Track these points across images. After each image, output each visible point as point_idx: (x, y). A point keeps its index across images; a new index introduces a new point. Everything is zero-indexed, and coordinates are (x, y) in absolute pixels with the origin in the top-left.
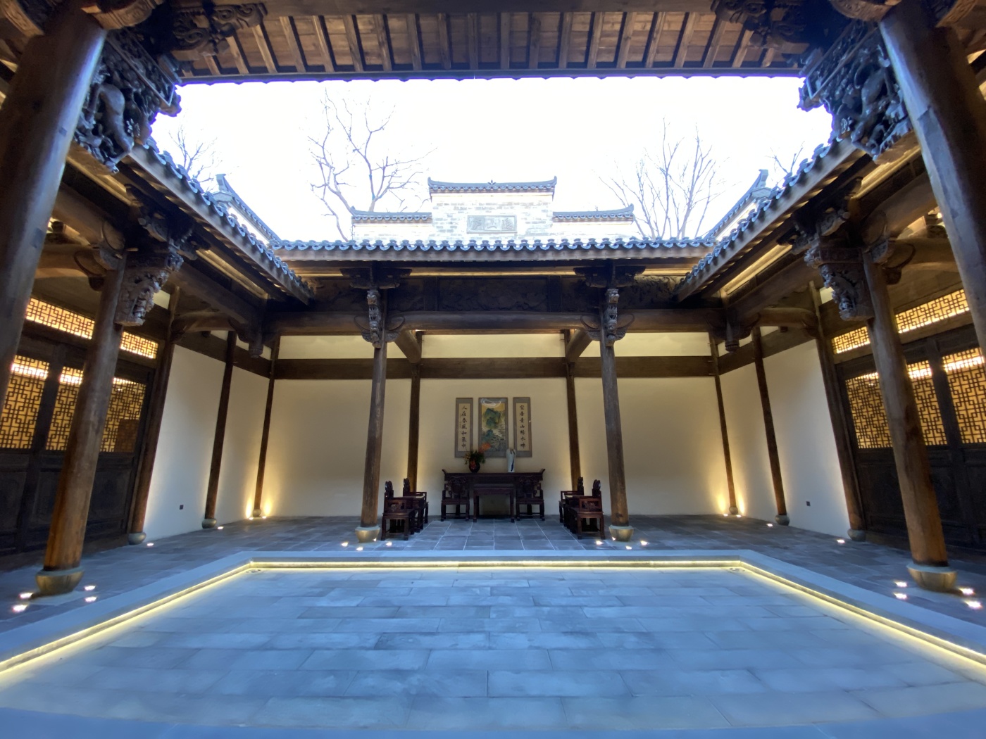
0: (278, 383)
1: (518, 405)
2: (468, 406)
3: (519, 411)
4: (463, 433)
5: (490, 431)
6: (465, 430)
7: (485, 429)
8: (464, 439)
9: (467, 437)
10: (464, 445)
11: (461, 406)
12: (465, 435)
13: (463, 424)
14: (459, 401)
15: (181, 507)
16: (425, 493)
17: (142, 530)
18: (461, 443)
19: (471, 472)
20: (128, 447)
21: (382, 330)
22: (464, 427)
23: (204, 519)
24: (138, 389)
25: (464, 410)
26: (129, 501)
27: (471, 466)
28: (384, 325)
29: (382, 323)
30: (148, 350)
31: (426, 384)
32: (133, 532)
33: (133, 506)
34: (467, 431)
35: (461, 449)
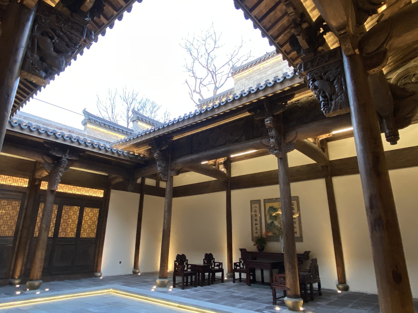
2: (257, 205)
4: (256, 224)
5: (272, 223)
7: (269, 221)
8: (256, 229)
9: (258, 226)
10: (257, 233)
11: (253, 205)
12: (257, 226)
13: (255, 218)
14: (252, 202)
15: (120, 262)
16: (222, 263)
17: (100, 272)
18: (255, 231)
19: (259, 252)
20: (93, 235)
21: (168, 171)
22: (256, 220)
23: (133, 269)
24: (96, 211)
25: (255, 208)
26: (94, 258)
27: (258, 247)
28: (169, 168)
29: (168, 166)
30: (99, 194)
31: (235, 193)
32: (96, 272)
33: (96, 261)
34: (258, 222)
35: (255, 235)
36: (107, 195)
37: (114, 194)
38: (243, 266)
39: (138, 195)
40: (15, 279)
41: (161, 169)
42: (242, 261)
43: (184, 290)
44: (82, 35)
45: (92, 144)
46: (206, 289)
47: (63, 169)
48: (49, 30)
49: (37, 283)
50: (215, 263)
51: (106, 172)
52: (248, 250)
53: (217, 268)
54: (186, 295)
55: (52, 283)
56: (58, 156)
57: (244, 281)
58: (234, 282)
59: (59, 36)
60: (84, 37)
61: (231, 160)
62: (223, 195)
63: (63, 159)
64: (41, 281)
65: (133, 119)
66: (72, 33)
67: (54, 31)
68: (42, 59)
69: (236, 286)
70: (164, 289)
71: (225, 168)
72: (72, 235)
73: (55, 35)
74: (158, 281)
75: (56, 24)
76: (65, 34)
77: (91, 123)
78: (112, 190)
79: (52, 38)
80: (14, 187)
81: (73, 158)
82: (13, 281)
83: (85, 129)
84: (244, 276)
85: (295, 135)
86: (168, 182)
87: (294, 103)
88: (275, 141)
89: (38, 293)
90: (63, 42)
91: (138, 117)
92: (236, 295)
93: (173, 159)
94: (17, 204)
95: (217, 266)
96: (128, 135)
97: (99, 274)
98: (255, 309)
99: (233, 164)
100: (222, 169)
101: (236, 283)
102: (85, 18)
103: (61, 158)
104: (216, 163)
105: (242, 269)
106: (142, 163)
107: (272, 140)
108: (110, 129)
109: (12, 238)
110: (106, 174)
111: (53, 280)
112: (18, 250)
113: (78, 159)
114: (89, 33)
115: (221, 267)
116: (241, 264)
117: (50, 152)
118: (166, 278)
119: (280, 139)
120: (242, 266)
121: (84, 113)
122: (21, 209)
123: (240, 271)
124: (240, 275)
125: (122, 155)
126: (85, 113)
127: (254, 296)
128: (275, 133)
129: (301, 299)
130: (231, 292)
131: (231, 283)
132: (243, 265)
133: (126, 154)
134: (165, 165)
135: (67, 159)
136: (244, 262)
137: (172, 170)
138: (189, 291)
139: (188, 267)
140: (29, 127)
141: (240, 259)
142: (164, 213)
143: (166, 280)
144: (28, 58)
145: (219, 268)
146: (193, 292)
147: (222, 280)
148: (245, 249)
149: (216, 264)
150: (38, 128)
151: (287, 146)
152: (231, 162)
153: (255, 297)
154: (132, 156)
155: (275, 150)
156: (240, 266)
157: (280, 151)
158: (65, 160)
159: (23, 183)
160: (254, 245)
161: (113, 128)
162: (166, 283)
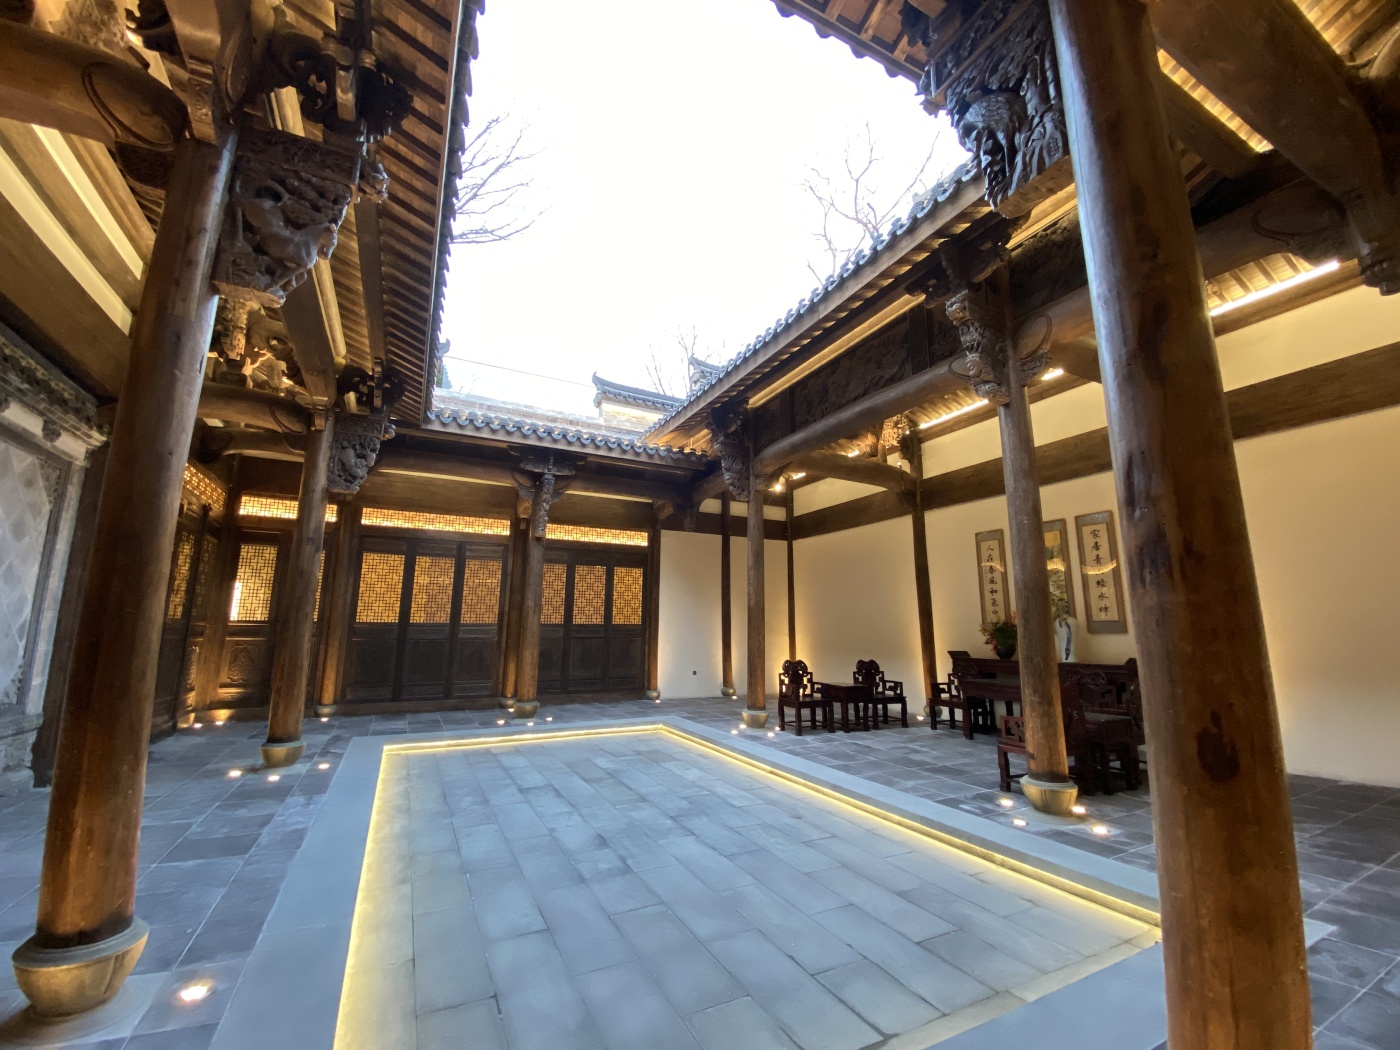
0: (798, 544)
1: (1086, 531)
2: (994, 544)
3: (1089, 542)
4: (992, 592)
6: (995, 587)
8: (994, 603)
9: (999, 597)
10: (995, 612)
11: (984, 545)
12: (995, 596)
13: (989, 576)
14: (981, 537)
15: (695, 673)
16: (901, 684)
17: (656, 689)
18: (989, 608)
19: (998, 658)
20: (636, 620)
21: (748, 479)
22: (992, 581)
23: (722, 687)
24: (638, 573)
25: (990, 552)
26: (643, 664)
27: (996, 648)
28: (751, 472)
29: (747, 470)
30: (640, 540)
31: (934, 518)
32: (649, 689)
33: (646, 668)
34: (999, 586)
35: (992, 618)
36: (654, 541)
37: (667, 537)
38: (959, 693)
39: (718, 539)
40: (506, 697)
41: (731, 477)
42: (956, 681)
43: (800, 737)
44: (350, 175)
45: (619, 445)
46: (851, 738)
47: (548, 496)
48: (270, 183)
49: (528, 707)
50: (884, 682)
51: (650, 497)
52: (973, 655)
53: (890, 693)
54: (797, 748)
55: (569, 706)
56: (537, 470)
57: (960, 728)
58: (934, 727)
59: (292, 192)
60: (354, 180)
61: (921, 436)
62: (906, 523)
63: (546, 476)
64: (537, 704)
65: (694, 379)
66: (323, 179)
67: (282, 183)
68: (259, 249)
69: (935, 737)
70: (759, 732)
71: (904, 458)
72: (598, 620)
73: (283, 191)
74: (745, 714)
75: (285, 167)
76: (308, 182)
77: (609, 400)
78: (663, 532)
79: (277, 197)
80: (488, 536)
81: (565, 473)
82: (503, 700)
83: (600, 414)
84: (959, 714)
85: (1044, 330)
86: (751, 504)
87: (1041, 237)
88: (980, 358)
89: (531, 724)
90: (303, 202)
91: (702, 372)
92: (917, 757)
93: (758, 451)
94: (496, 566)
95: (891, 688)
96: (666, 410)
97: (655, 694)
98: (942, 795)
99: (926, 446)
100: (895, 460)
101: (938, 731)
102: (356, 136)
103: (541, 475)
104: (877, 448)
105: (955, 700)
106: (702, 468)
107: (972, 357)
108: (647, 407)
109: (496, 627)
110: (650, 501)
111: (573, 702)
112: (507, 648)
113: (574, 473)
114: (368, 169)
115: (898, 692)
116: (953, 687)
117: (522, 465)
118: (763, 708)
119: (1003, 350)
120: (954, 692)
121: (594, 382)
122: (504, 574)
123: (952, 705)
124: (952, 714)
125: (656, 456)
126: (597, 380)
127: (965, 765)
128: (980, 334)
129: (1071, 783)
130: (908, 751)
131: (928, 730)
132: (956, 688)
133: (663, 454)
134: (739, 467)
135: (554, 476)
136: (959, 681)
137: (757, 476)
138: (811, 740)
139: (812, 687)
140: (471, 421)
141: (949, 675)
142: (748, 572)
143: (762, 714)
144: (225, 251)
145: (895, 693)
146: (817, 744)
147: (904, 720)
148: (965, 653)
149: (888, 685)
150: (487, 420)
151: (1025, 367)
152: (921, 441)
153: (961, 768)
154: (676, 456)
155: (986, 382)
156: (949, 691)
157: (999, 385)
158: (550, 477)
159: (501, 528)
160: (987, 643)
161: (653, 403)
162: (762, 720)
